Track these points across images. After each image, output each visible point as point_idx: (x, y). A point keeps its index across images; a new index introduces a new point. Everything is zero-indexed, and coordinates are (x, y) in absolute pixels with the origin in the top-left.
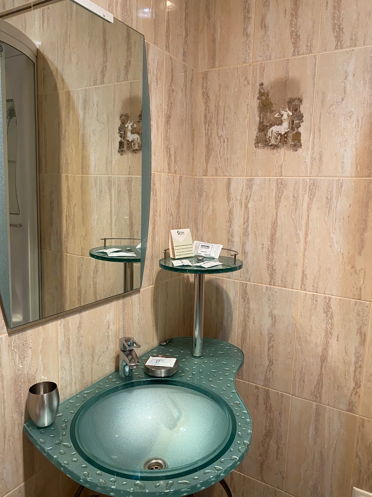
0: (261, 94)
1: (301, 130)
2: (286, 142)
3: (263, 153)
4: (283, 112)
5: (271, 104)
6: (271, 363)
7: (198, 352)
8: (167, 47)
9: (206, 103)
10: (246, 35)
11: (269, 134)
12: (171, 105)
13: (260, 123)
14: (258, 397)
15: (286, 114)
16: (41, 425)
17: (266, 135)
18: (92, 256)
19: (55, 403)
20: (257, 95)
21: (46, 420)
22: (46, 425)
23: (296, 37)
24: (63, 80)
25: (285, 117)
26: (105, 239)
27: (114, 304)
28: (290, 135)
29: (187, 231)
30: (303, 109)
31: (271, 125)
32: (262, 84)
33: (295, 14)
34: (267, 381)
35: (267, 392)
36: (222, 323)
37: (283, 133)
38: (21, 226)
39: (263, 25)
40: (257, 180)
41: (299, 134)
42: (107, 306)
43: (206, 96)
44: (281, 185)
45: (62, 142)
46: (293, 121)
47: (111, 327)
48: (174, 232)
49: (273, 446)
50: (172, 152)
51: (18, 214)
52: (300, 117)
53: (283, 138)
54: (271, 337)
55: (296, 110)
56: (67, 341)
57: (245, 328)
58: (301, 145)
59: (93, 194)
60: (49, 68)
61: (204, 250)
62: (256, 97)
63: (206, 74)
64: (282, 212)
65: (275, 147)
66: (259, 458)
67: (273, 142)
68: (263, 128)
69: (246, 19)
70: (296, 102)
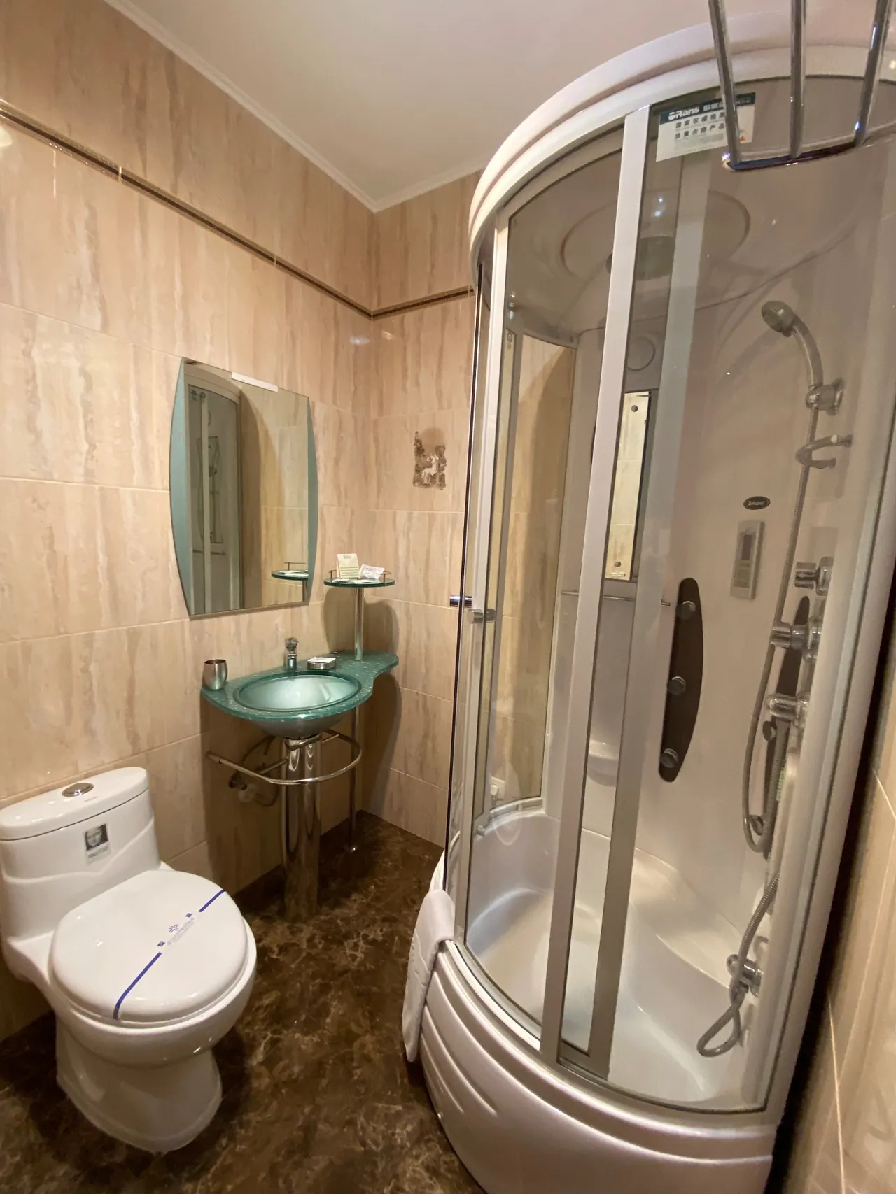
0: (417, 441)
1: (445, 472)
2: (435, 482)
3: (419, 490)
4: (432, 457)
5: (423, 450)
6: (427, 671)
7: (359, 657)
8: (335, 402)
9: (377, 447)
10: (404, 389)
11: (423, 475)
12: (339, 449)
13: (417, 466)
14: (418, 702)
15: (435, 458)
16: (213, 688)
17: (420, 475)
18: (273, 575)
19: (224, 675)
20: (414, 442)
21: (217, 686)
22: (217, 688)
23: (439, 394)
24: (262, 421)
25: (434, 461)
26: (289, 563)
27: (283, 610)
28: (438, 476)
29: (354, 556)
30: (446, 455)
31: (424, 468)
32: (417, 433)
33: (439, 376)
34: (424, 688)
35: (425, 697)
36: (391, 638)
37: (433, 475)
38: (224, 554)
39: (417, 384)
40: (415, 513)
41: (443, 475)
42: (275, 612)
43: (376, 440)
44: (432, 518)
45: (262, 475)
46: (439, 465)
47: (280, 629)
48: (340, 556)
49: (430, 745)
50: (342, 488)
51: (222, 543)
52: (444, 462)
53: (433, 478)
54: (427, 648)
55: (441, 455)
56: (238, 634)
57: (408, 642)
58: (445, 485)
59: (288, 524)
60: (251, 408)
61: (367, 571)
62: (413, 444)
63: (376, 422)
64: (433, 541)
65: (427, 486)
66: (419, 758)
67: (425, 482)
68: (418, 470)
69: (405, 377)
70: (441, 449)
